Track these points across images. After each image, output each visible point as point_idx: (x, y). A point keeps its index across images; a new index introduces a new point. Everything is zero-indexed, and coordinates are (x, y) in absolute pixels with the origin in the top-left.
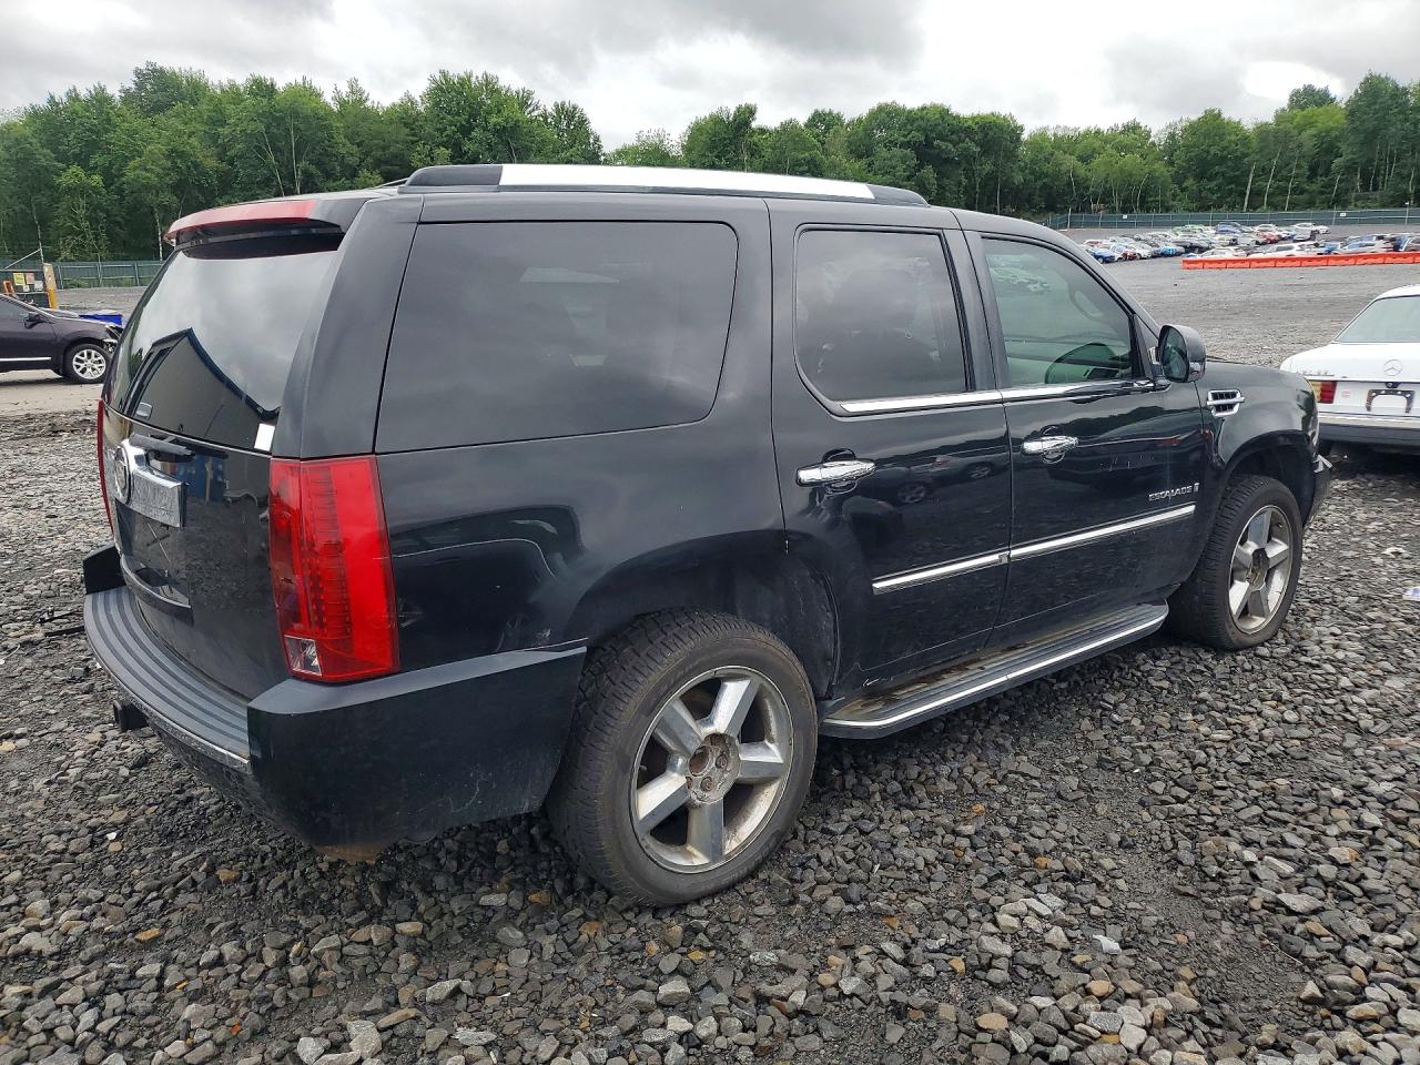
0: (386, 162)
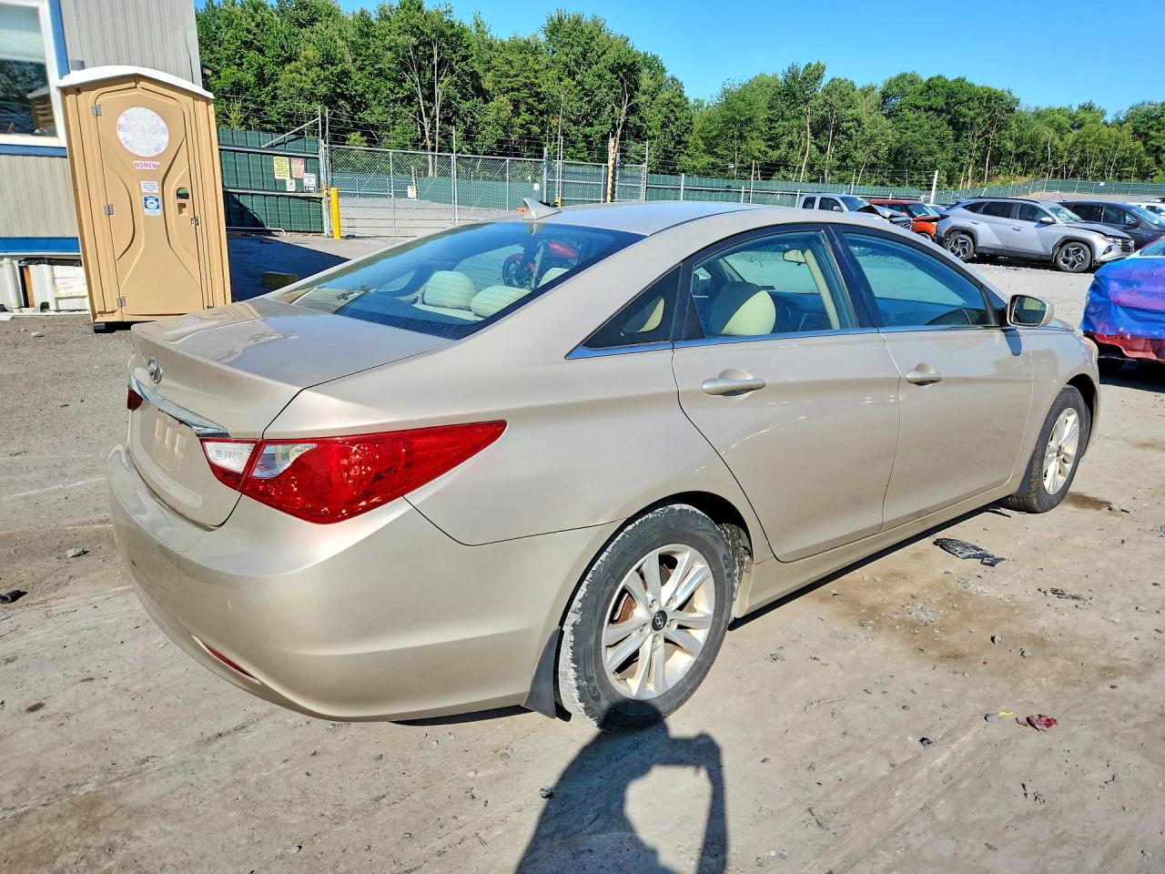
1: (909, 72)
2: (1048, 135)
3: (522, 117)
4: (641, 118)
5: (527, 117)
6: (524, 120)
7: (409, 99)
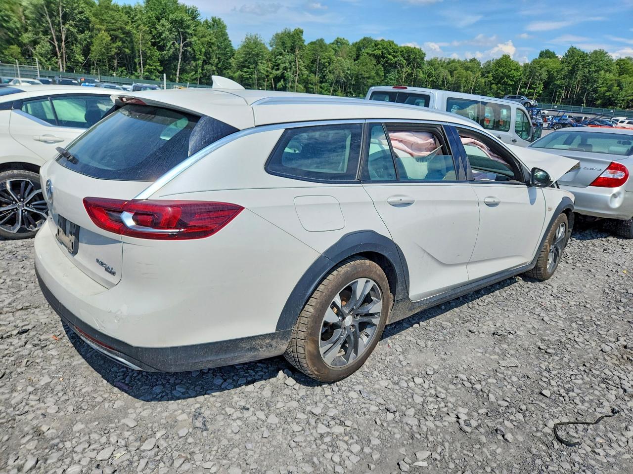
0: (114, 30)
1: (368, 37)
2: (445, 73)
3: (117, 44)
4: (193, 49)
5: (119, 44)
6: (118, 45)
7: (46, 32)
